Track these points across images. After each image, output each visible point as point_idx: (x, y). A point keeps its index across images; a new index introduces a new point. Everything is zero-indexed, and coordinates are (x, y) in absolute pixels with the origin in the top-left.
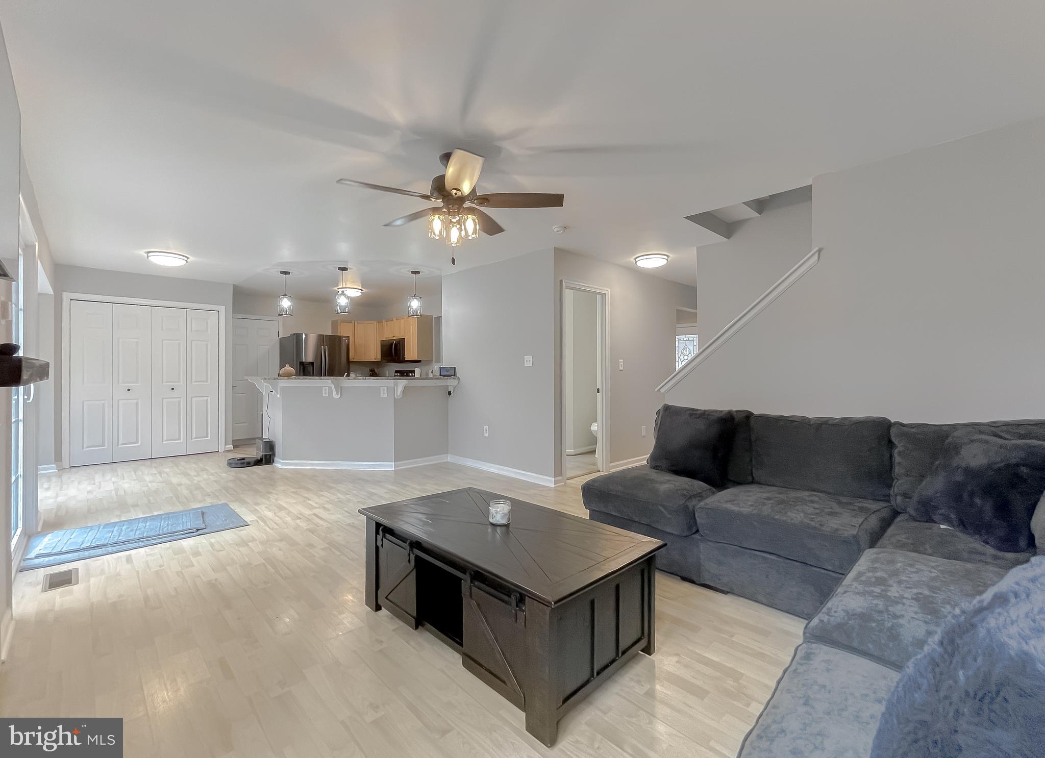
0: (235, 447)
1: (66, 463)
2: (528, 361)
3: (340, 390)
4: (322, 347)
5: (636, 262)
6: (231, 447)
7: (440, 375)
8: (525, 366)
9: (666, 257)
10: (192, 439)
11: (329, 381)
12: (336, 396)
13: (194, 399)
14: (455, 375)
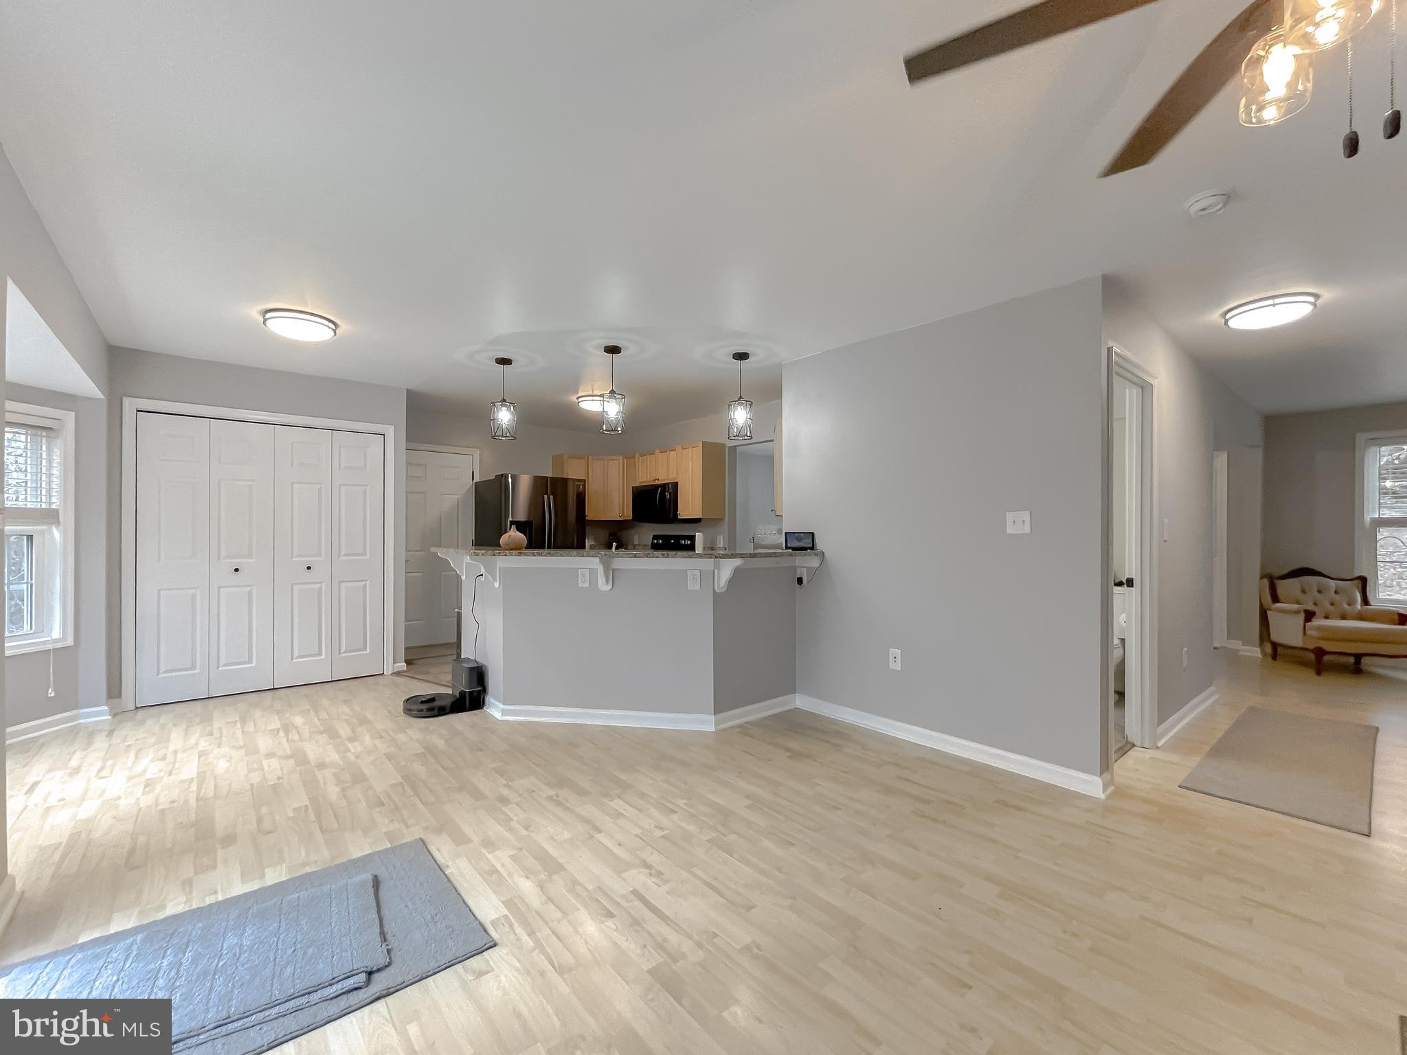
0: (409, 662)
1: (128, 700)
2: (1018, 523)
3: (612, 575)
4: (546, 496)
5: (1226, 321)
6: (402, 666)
7: (787, 548)
8: (1009, 531)
9: (1312, 299)
10: (340, 654)
11: (597, 560)
12: (603, 586)
13: (343, 585)
14: (812, 548)
